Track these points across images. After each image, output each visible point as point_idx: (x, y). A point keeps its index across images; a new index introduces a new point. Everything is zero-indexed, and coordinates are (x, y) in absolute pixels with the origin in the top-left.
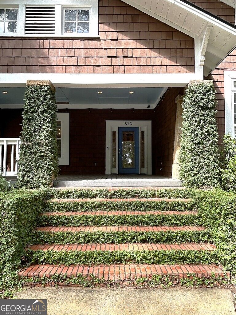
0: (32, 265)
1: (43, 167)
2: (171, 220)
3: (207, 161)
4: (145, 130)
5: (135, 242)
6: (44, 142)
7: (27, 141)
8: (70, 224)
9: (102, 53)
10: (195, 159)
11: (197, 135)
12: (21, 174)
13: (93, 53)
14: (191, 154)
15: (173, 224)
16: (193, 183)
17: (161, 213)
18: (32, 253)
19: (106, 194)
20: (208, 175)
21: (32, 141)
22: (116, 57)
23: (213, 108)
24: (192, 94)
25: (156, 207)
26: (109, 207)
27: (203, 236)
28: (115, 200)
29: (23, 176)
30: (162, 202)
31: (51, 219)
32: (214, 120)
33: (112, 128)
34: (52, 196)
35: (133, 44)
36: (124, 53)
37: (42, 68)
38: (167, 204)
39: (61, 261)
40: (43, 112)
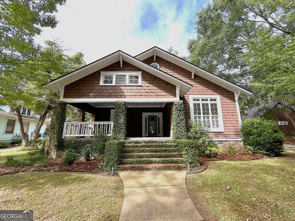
0: (122, 164)
1: (122, 132)
2: (168, 150)
3: (182, 130)
4: (159, 116)
5: (156, 158)
6: (122, 123)
7: (116, 123)
8: (133, 152)
9: (143, 91)
10: (178, 129)
11: (177, 120)
12: (113, 135)
13: (139, 91)
14: (176, 127)
15: (169, 152)
16: (177, 138)
17: (165, 148)
18: (122, 161)
19: (145, 142)
20: (182, 135)
21: (118, 123)
22: (148, 92)
23: (183, 110)
24: (175, 106)
25: (163, 146)
26: (146, 146)
27: (179, 155)
28: (149, 144)
29: (114, 136)
30: (165, 145)
31: (126, 150)
32: (184, 115)
33: (145, 116)
34: (125, 143)
35: (154, 88)
36: (151, 91)
37: (121, 96)
38: (167, 145)
39: (131, 163)
40: (122, 112)
